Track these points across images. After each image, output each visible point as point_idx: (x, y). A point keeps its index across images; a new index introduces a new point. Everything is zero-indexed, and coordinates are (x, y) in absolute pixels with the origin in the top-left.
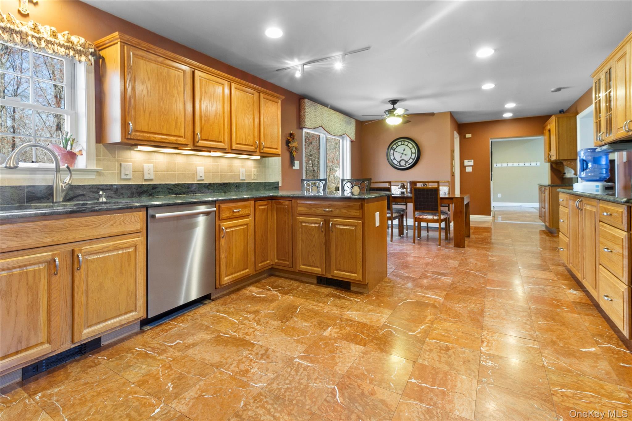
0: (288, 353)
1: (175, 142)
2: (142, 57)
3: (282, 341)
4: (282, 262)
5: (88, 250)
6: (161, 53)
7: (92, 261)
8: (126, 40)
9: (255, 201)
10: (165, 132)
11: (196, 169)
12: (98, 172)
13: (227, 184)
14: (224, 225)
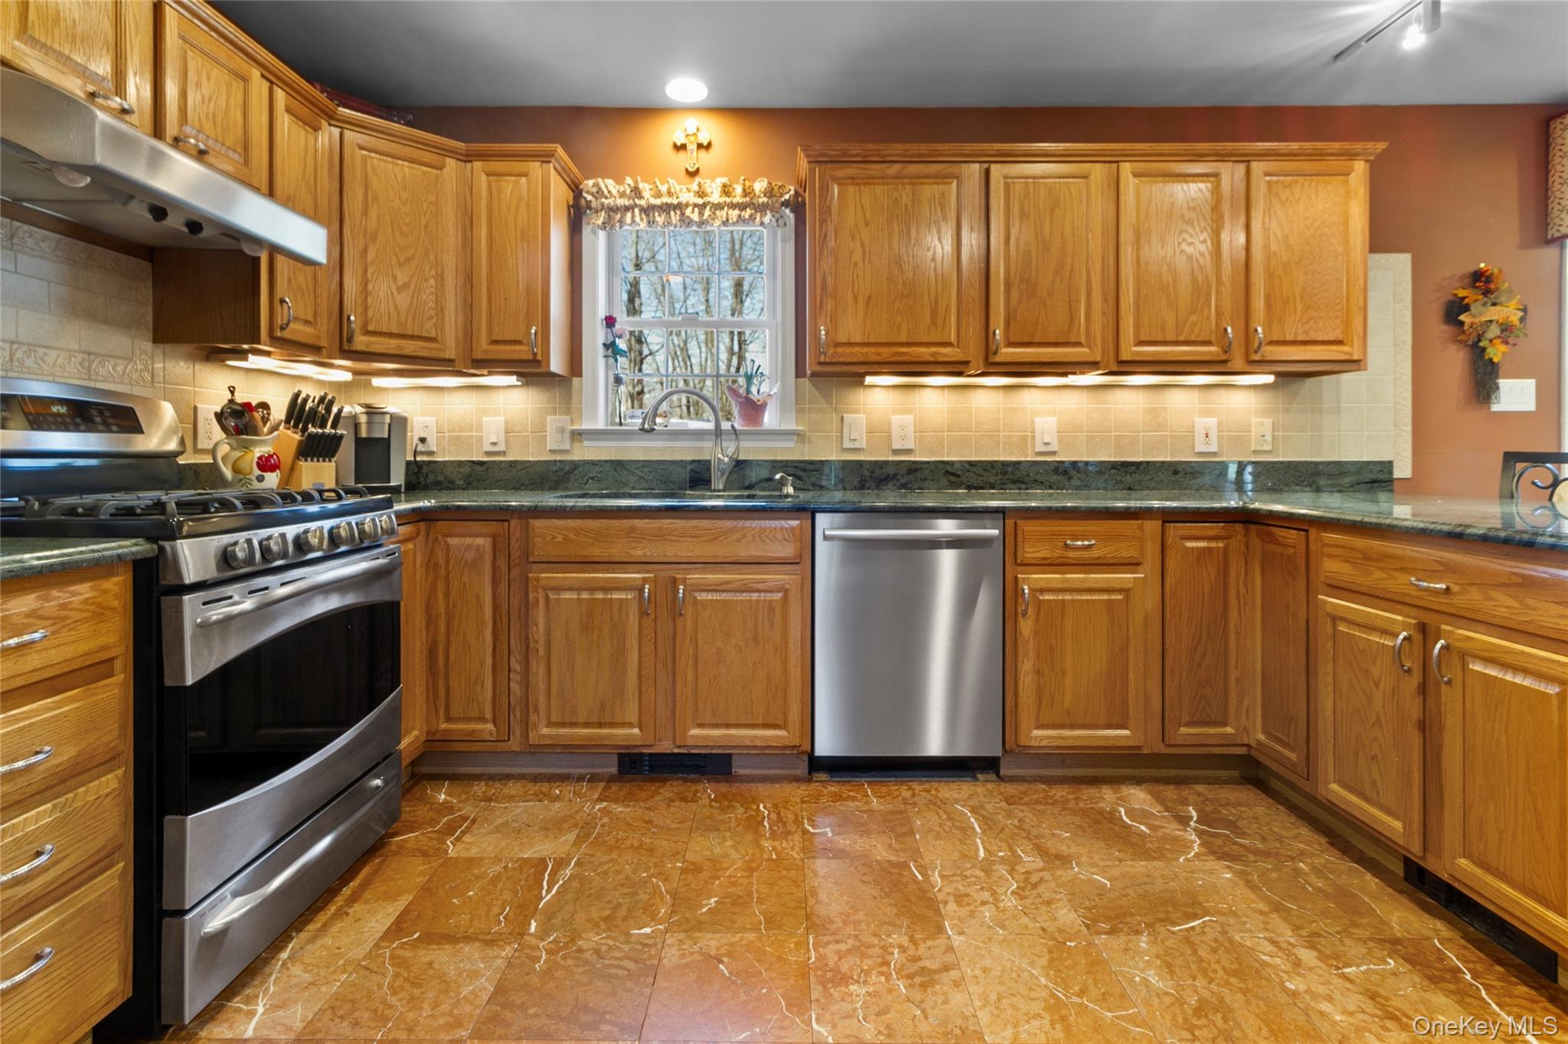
0: (984, 1017)
1: (932, 359)
2: (852, 178)
3: (1014, 975)
4: (1278, 748)
5: (698, 581)
6: (897, 155)
7: (705, 604)
8: (818, 156)
9: (1164, 522)
10: (903, 338)
11: (1033, 423)
12: (799, 435)
13: (1138, 464)
14: (1032, 580)
